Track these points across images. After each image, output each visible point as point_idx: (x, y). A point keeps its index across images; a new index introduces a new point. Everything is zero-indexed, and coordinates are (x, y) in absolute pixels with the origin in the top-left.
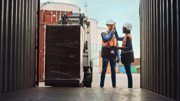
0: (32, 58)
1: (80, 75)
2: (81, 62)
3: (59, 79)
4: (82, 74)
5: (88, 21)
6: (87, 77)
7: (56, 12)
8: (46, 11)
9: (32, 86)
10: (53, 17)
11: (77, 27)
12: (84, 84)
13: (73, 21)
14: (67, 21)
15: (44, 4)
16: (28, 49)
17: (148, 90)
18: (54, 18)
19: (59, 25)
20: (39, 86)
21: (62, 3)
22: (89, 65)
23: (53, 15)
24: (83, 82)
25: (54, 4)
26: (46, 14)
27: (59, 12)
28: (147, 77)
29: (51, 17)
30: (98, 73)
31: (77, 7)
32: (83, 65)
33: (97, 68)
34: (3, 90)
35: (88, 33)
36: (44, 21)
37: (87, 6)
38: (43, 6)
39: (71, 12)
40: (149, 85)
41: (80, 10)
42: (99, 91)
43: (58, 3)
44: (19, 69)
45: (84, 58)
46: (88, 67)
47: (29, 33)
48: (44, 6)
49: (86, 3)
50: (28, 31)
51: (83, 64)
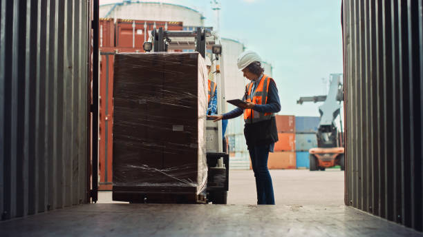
0: (80, 135)
1: (197, 173)
2: (199, 141)
3: (145, 184)
4: (203, 170)
5: (217, 43)
6: (216, 179)
7: (144, 24)
8: (119, 21)
9: (80, 201)
10: (136, 36)
11: (191, 57)
12: (207, 196)
13: (181, 43)
14: (167, 43)
15: (117, 6)
16: (69, 112)
17: (365, 210)
18: (139, 38)
19: (147, 53)
20: (97, 202)
21: (159, 3)
22: (221, 151)
23: (136, 30)
24: (206, 191)
25: (141, 5)
26: (120, 28)
27: (150, 24)
28: (360, 178)
29: (132, 36)
30: (246, 168)
31: (195, 11)
32: (205, 150)
33: (244, 157)
34: (6, 212)
35: (218, 72)
36: (115, 46)
37: (218, 9)
38: (116, 9)
39: (181, 24)
40: (365, 199)
41: (202, 18)
42: (244, 212)
43: (151, 3)
44: (46, 161)
45: (207, 134)
46: (219, 156)
47: (71, 72)
48: (118, 10)
49: (217, 3)
50: (70, 67)
51: (206, 146)
